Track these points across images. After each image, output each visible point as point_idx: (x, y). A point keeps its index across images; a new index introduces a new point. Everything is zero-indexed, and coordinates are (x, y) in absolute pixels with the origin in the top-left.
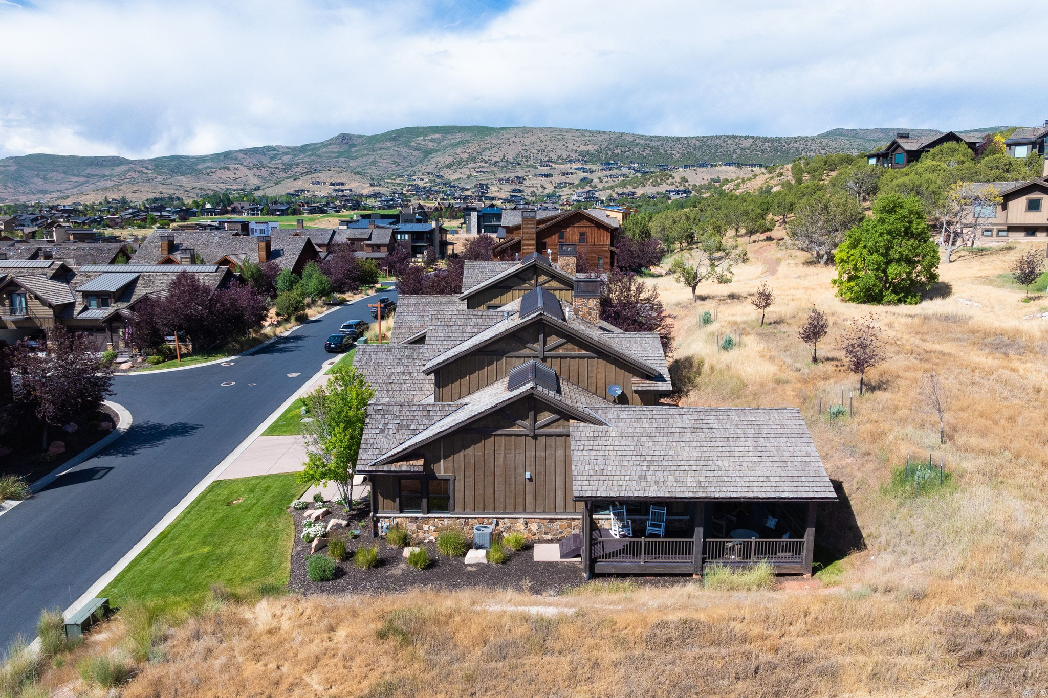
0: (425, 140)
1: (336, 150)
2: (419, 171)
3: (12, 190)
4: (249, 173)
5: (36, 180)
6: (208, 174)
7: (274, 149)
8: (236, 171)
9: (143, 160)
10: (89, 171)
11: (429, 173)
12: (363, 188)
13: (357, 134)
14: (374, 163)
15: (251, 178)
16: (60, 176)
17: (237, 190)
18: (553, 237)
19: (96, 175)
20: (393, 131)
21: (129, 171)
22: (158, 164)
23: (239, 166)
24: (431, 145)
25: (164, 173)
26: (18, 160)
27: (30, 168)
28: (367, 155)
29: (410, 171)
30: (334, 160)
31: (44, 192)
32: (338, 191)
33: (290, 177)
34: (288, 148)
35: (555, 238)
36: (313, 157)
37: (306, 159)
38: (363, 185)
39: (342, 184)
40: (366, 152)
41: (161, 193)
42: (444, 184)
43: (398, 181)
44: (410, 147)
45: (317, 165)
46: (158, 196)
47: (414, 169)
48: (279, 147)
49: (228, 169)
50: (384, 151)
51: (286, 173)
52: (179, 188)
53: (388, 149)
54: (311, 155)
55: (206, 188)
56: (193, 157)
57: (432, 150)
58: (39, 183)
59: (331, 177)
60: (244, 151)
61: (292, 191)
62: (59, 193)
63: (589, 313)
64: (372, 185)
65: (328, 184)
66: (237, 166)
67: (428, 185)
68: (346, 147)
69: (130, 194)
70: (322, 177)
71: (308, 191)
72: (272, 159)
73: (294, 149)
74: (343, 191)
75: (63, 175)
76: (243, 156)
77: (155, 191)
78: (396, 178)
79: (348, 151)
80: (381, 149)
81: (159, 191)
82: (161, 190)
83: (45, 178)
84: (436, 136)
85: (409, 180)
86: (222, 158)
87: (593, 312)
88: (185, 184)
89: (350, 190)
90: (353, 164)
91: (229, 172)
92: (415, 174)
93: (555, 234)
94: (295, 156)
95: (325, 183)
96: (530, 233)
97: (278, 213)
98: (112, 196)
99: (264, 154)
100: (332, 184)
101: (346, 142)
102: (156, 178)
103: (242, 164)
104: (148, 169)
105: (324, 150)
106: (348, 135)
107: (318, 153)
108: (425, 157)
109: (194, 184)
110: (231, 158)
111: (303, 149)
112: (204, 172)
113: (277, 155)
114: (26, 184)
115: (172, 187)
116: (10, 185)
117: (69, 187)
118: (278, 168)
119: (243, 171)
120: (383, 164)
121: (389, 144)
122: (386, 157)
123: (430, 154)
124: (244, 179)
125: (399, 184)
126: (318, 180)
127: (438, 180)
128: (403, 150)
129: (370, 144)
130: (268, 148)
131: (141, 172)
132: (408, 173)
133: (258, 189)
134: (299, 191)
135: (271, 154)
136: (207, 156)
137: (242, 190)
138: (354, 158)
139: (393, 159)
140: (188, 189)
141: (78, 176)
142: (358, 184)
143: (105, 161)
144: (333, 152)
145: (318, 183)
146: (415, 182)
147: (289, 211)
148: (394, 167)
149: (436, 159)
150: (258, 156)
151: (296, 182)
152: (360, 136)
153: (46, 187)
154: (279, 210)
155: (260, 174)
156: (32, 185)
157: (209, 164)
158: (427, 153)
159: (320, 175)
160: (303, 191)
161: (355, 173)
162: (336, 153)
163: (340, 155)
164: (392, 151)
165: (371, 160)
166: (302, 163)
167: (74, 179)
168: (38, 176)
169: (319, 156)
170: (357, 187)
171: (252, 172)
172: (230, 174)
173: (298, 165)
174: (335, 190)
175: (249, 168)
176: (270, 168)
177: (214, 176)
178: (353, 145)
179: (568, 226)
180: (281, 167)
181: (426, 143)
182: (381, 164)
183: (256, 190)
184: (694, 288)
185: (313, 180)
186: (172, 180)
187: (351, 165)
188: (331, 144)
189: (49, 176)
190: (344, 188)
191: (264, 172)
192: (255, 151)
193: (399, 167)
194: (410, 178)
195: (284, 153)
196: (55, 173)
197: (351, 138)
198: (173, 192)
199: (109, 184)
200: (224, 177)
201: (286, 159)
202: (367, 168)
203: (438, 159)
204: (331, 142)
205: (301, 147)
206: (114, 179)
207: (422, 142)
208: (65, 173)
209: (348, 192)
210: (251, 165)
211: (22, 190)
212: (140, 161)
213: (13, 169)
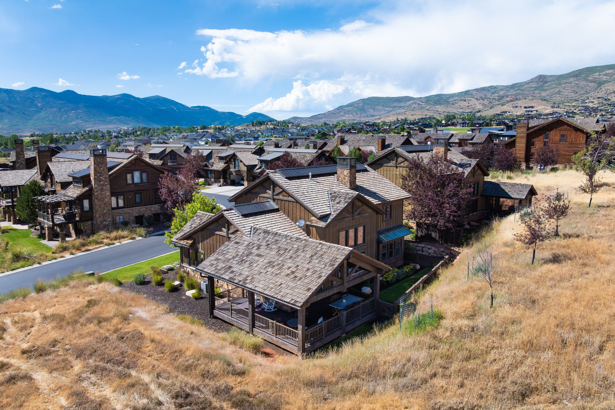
0: (600, 75)
1: (534, 86)
2: (592, 96)
3: (359, 116)
4: (477, 102)
5: (370, 110)
6: (453, 104)
7: (495, 87)
8: (469, 102)
9: (421, 98)
10: (395, 104)
11: (599, 98)
12: (546, 109)
13: (549, 74)
14: (559, 92)
15: (478, 105)
16: (381, 108)
17: (468, 113)
18: (540, 137)
19: (398, 107)
20: (576, 71)
21: (413, 103)
22: (428, 100)
23: (472, 98)
24: (604, 78)
25: (430, 104)
26: (363, 101)
27: (368, 104)
28: (555, 88)
29: (584, 97)
30: (531, 92)
31: (373, 116)
32: (529, 111)
33: (500, 104)
34: (503, 86)
35: (541, 138)
36: (519, 91)
37: (514, 93)
38: (547, 107)
39: (532, 107)
40: (554, 86)
41: (426, 115)
42: (609, 105)
43: (573, 104)
44: (587, 81)
45: (520, 96)
46: (424, 117)
47: (588, 95)
48: (498, 86)
49: (465, 101)
50: (567, 84)
51: (499, 101)
52: (436, 112)
53: (571, 83)
54: (518, 90)
55: (451, 112)
56: (448, 95)
57: (605, 81)
58: (371, 112)
59: (525, 103)
60: (477, 90)
61: (499, 112)
62: (379, 116)
63: (345, 179)
64: (552, 107)
65: (523, 107)
66: (470, 99)
67: (596, 106)
68: (541, 84)
69: (410, 116)
70: (519, 103)
71: (509, 112)
72: (493, 93)
73: (507, 87)
74: (532, 111)
75: (382, 107)
76: (476, 93)
77: (423, 114)
78: (573, 102)
79: (542, 86)
80: (565, 83)
81: (425, 114)
82: (426, 113)
83: (374, 109)
84: (610, 71)
85: (582, 103)
86: (463, 94)
87: (346, 178)
88: (440, 110)
89: (537, 111)
90: (544, 94)
91: (465, 102)
92: (588, 98)
93: (541, 135)
94: (508, 91)
95: (521, 107)
96: (522, 135)
97: (477, 125)
98: (400, 117)
99: (489, 91)
100: (525, 107)
101: (542, 80)
102: (426, 107)
103: (473, 97)
104: (422, 102)
105: (526, 86)
106: (543, 76)
107: (522, 88)
108: (598, 86)
109: (444, 110)
110: (469, 94)
111: (513, 86)
112: (451, 103)
113: (497, 91)
114: (366, 112)
115: (432, 111)
116: (358, 113)
117: (384, 113)
118: (495, 99)
119: (474, 101)
120: (566, 93)
121: (572, 79)
122: (568, 89)
123: (603, 84)
124: (473, 106)
125: (574, 106)
126: (517, 105)
127: (605, 102)
128: (582, 83)
129: (558, 80)
130: (491, 87)
131: (419, 104)
132: (582, 98)
133: (479, 111)
134: (503, 112)
135: (493, 91)
136: (456, 93)
137: (471, 112)
138: (545, 90)
139: (573, 90)
140: (441, 113)
141: (389, 107)
142: (543, 107)
143: (402, 99)
144: (532, 87)
145: (517, 107)
146: (587, 104)
147: (484, 124)
148: (573, 95)
149: (606, 88)
150: (485, 92)
151: (502, 107)
152: (551, 76)
153: (375, 113)
154: (478, 124)
155: (483, 103)
156: (368, 113)
157: (456, 98)
158: (600, 84)
159: (518, 102)
160: (506, 112)
161: (542, 100)
162: (534, 87)
163: (536, 88)
164: (573, 84)
165: (557, 91)
166: (510, 95)
167: (387, 109)
168: (371, 108)
169: (523, 90)
170: (542, 109)
171: (479, 102)
172: (466, 104)
173: (507, 96)
174: (527, 111)
175: (477, 99)
176: (490, 99)
177: (456, 105)
178: (547, 82)
179: (552, 130)
180: (497, 98)
181: (601, 77)
182: (563, 93)
183: (478, 112)
184: (591, 177)
185: (514, 105)
186: (433, 108)
187: (542, 95)
188: (531, 82)
189: (376, 108)
190: (533, 109)
191: (486, 102)
192: (483, 89)
193: (577, 95)
194: (583, 101)
195: (500, 89)
196: (378, 106)
197: (545, 78)
198: (432, 114)
199: (403, 111)
200: (462, 105)
201: (501, 93)
202: (553, 96)
203: (608, 87)
204: (532, 81)
205: (511, 86)
206: (405, 108)
207: (598, 77)
208: (383, 106)
209: (535, 112)
210: (479, 98)
211: (363, 115)
212: (419, 98)
213: (361, 105)
